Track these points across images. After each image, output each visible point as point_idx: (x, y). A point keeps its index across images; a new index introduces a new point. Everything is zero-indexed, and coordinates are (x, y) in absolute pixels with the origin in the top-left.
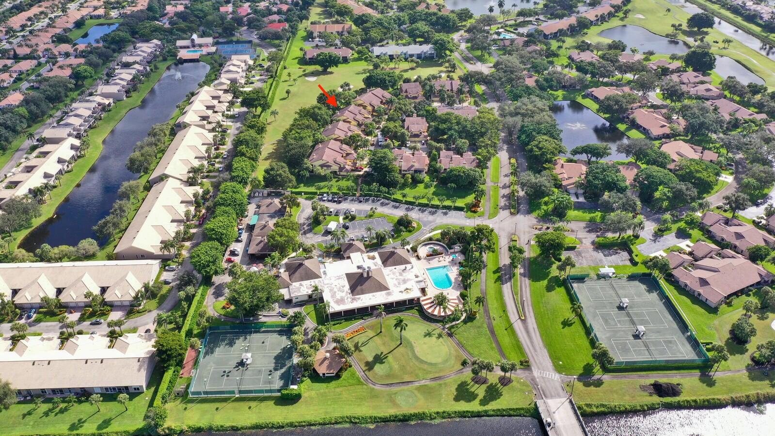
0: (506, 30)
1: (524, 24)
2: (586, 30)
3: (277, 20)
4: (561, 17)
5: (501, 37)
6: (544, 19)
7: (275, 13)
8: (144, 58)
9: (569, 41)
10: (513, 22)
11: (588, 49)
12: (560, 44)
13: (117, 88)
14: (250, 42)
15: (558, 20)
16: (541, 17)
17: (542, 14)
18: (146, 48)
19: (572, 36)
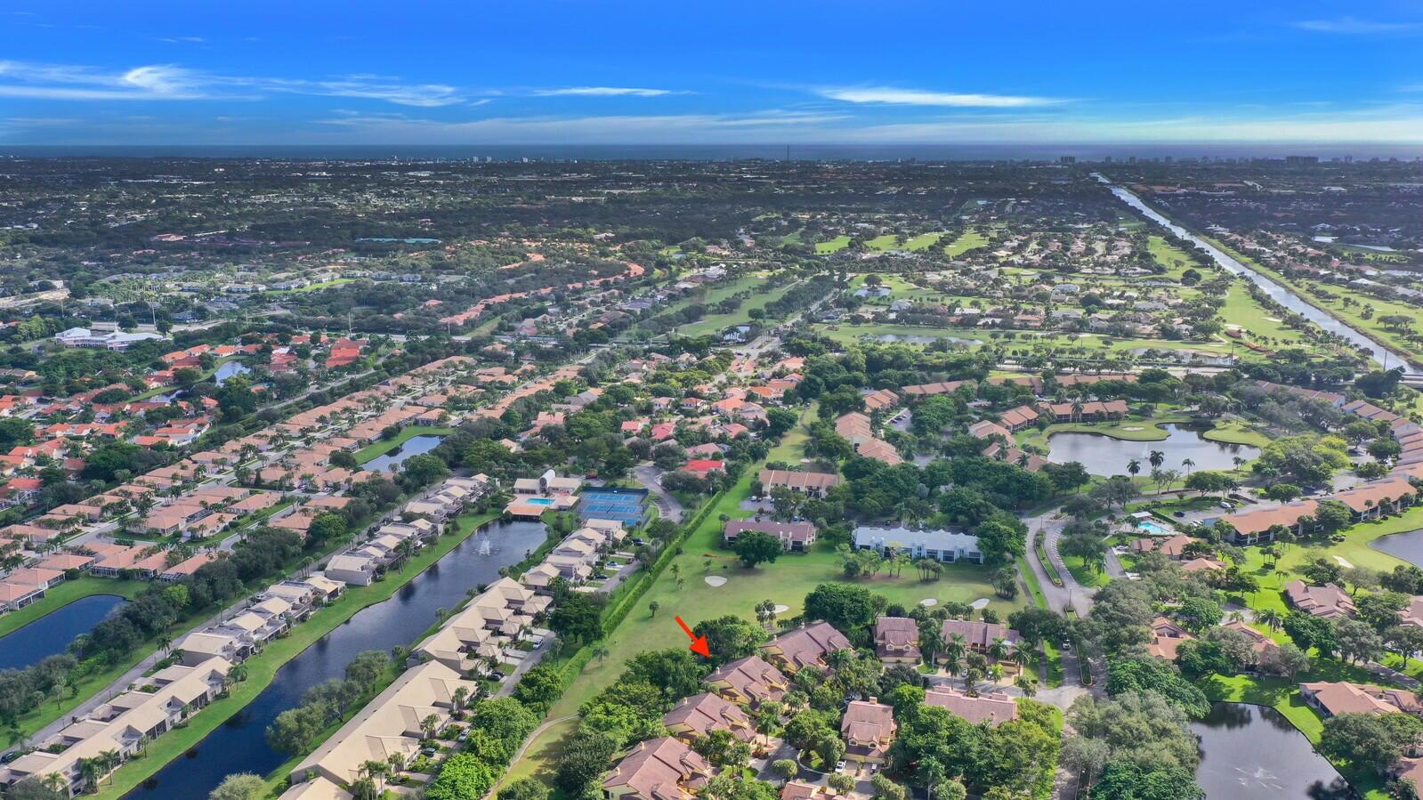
0: (1154, 514)
1: (1198, 505)
2: (1339, 533)
3: (711, 453)
4: (1286, 497)
5: (1141, 529)
6: (1249, 496)
7: (714, 440)
8: (445, 506)
9: (1293, 555)
10: (1174, 498)
11: (1332, 579)
12: (1269, 559)
13: (364, 561)
14: (645, 492)
15: (1277, 503)
16: (1244, 492)
17: (1246, 484)
18: (457, 488)
19: (1304, 542)
